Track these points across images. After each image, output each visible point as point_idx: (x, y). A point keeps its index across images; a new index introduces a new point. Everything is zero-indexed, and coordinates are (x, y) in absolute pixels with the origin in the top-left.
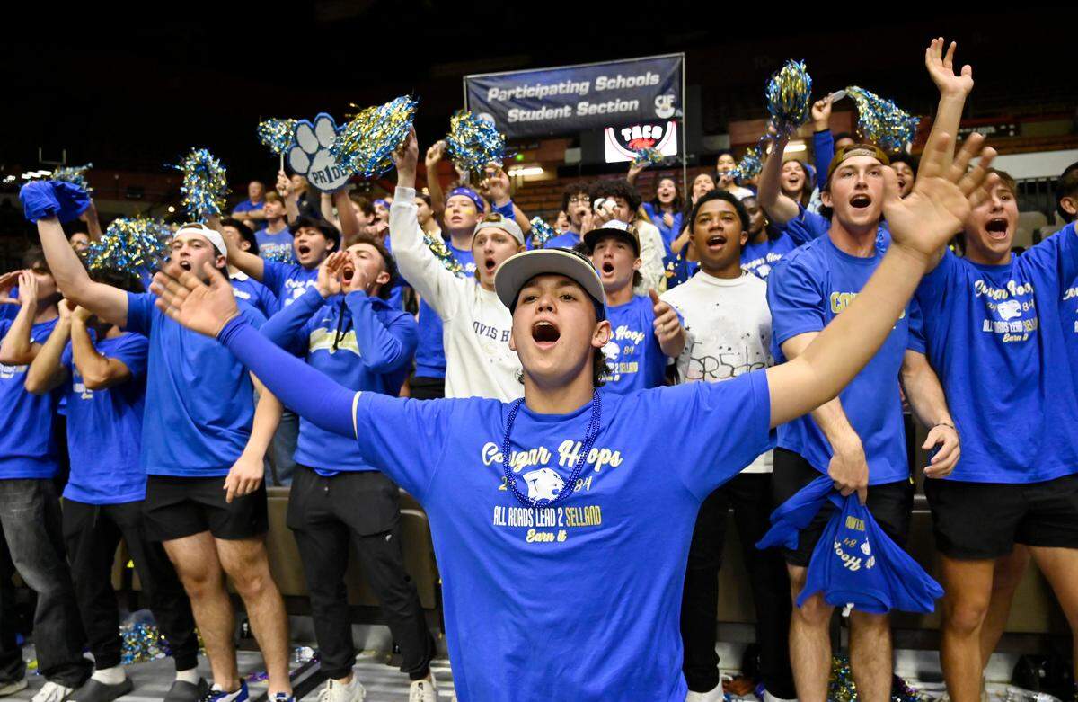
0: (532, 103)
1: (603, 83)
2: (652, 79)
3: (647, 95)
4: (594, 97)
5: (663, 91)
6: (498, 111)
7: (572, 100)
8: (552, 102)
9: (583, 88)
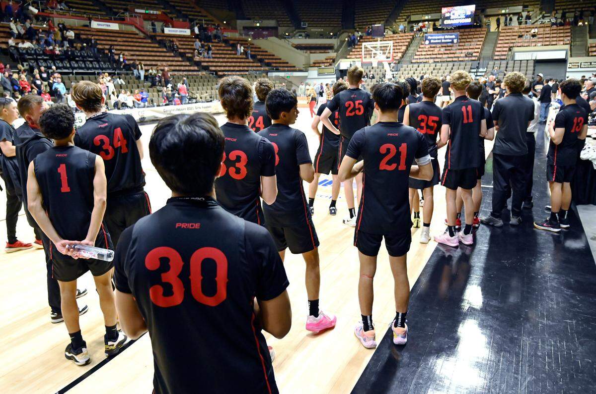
0: (435, 39)
1: (446, 37)
2: (454, 37)
3: (453, 39)
4: (445, 39)
5: (455, 38)
6: (430, 40)
7: (441, 39)
8: (438, 39)
9: (443, 37)
